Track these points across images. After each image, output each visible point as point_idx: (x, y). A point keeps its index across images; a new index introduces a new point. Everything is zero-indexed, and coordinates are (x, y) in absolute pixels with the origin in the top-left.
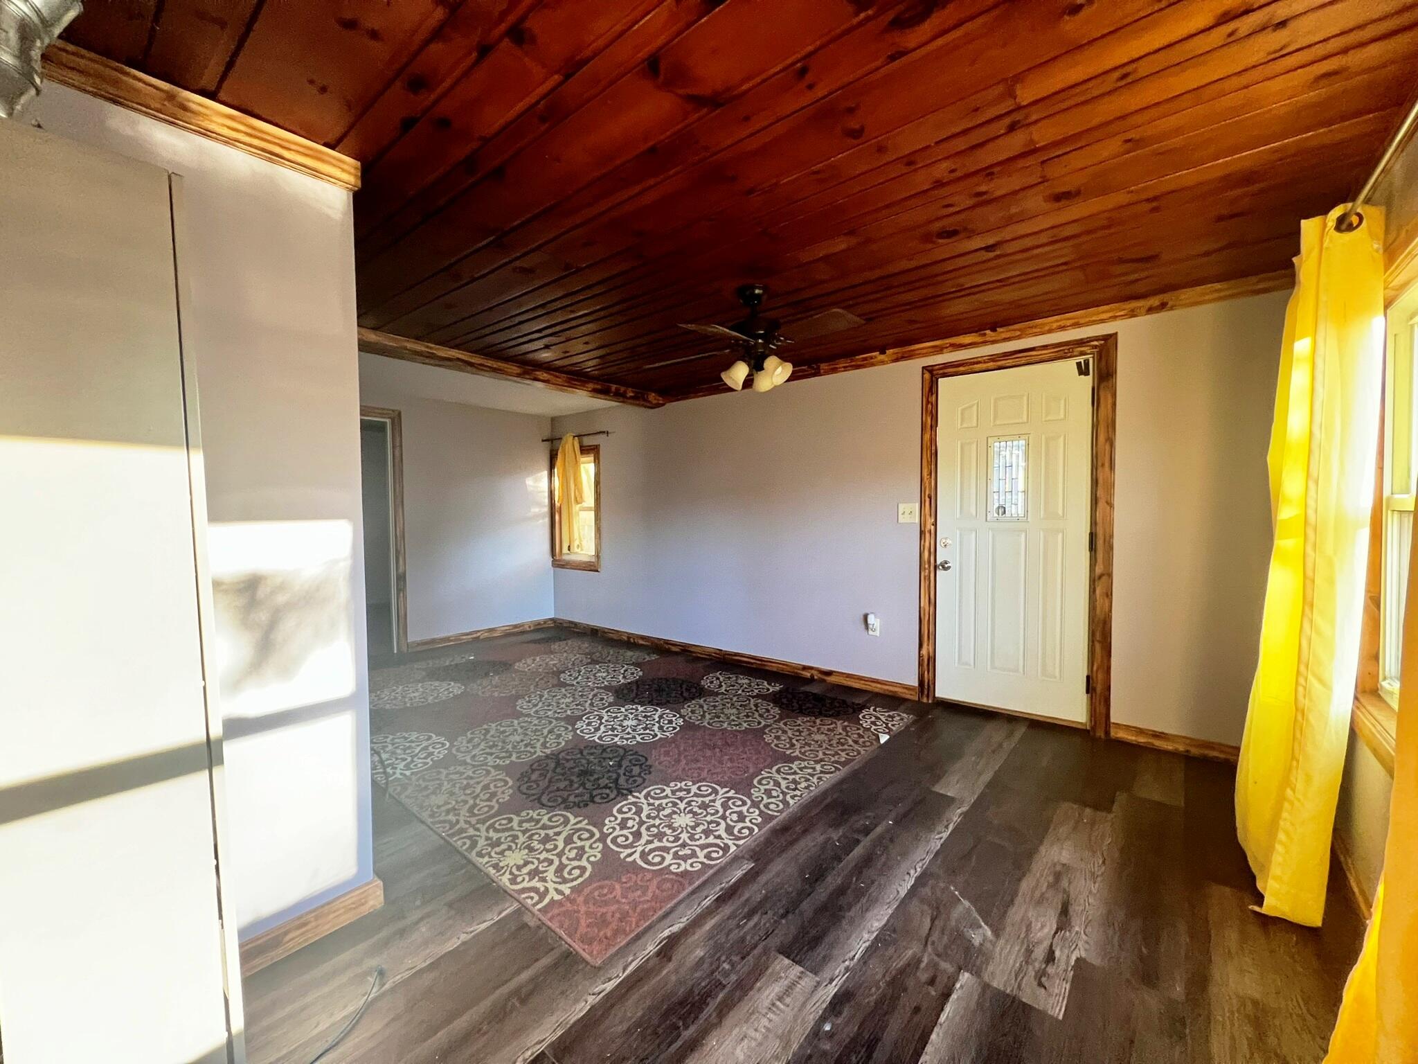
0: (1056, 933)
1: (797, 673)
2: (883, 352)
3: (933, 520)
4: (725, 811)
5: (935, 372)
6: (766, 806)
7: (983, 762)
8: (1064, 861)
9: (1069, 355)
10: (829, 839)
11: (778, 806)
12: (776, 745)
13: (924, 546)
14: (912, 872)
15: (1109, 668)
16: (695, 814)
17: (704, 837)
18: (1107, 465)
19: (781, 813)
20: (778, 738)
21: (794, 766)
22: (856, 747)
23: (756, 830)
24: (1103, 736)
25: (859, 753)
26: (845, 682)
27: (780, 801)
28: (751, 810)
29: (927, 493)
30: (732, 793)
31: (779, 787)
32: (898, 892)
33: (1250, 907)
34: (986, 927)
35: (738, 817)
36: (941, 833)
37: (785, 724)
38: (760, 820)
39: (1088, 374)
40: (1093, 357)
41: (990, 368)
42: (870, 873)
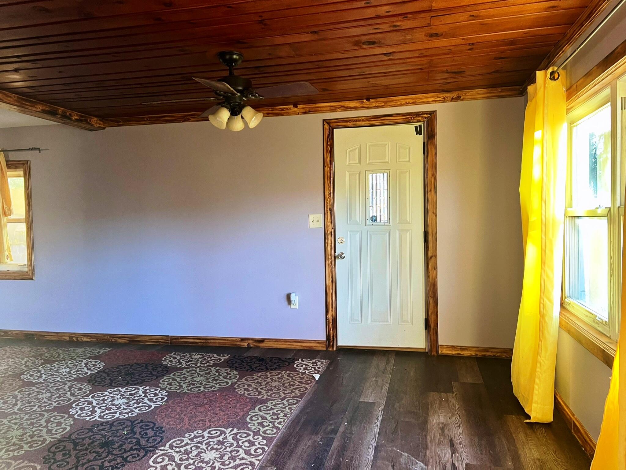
0: (452, 456)
1: (236, 345)
2: (295, 106)
3: (333, 226)
4: (238, 443)
5: (331, 124)
6: (265, 432)
7: (380, 380)
8: (442, 421)
9: (411, 121)
10: (316, 441)
11: (272, 431)
12: (248, 394)
13: (327, 243)
14: (371, 447)
15: (437, 312)
16: (217, 450)
17: (232, 462)
18: (433, 190)
19: (277, 434)
20: (246, 390)
21: (269, 405)
22: (303, 385)
23: (266, 448)
24: (436, 354)
25: (306, 389)
26: (273, 345)
27: (272, 427)
28: (256, 437)
29: (329, 207)
30: (235, 431)
31: (267, 419)
32: (368, 458)
33: (524, 421)
34: (420, 463)
35: (249, 443)
36: (376, 423)
37: (246, 380)
38: (265, 442)
39: (421, 134)
40: (424, 124)
41: (366, 125)
42: (348, 454)
